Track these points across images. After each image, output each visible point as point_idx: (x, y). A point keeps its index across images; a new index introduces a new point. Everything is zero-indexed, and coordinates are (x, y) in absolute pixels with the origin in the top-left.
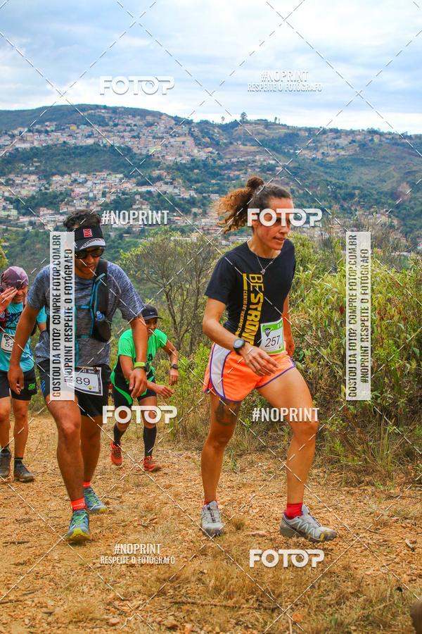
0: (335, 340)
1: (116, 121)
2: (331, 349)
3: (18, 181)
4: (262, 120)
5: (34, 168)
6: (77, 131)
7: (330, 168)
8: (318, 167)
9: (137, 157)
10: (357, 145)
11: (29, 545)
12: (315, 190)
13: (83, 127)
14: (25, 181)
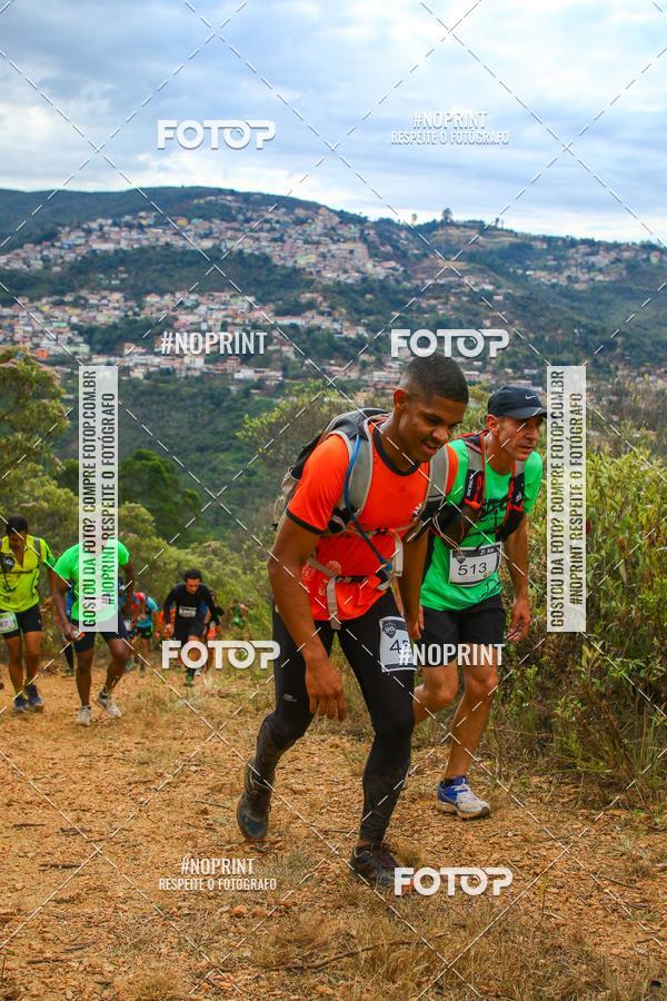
1: (249, 214)
3: (93, 300)
4: (475, 222)
5: (118, 282)
6: (187, 228)
7: (579, 300)
8: (560, 298)
9: (278, 271)
10: (623, 266)
11: (78, 870)
12: (553, 333)
13: (196, 221)
14: (104, 302)
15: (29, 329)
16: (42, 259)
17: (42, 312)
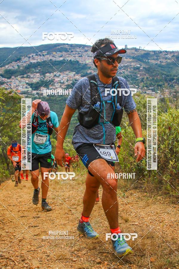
0: (167, 141)
1: (72, 50)
2: (165, 145)
3: (32, 76)
4: (134, 48)
5: (38, 71)
6: (56, 55)
7: (163, 67)
8: (158, 67)
9: (81, 65)
10: (175, 57)
11: (39, 227)
12: (157, 77)
13: (58, 53)
14: (35, 76)
15: (15, 85)
16: (17, 66)
17: (18, 80)
